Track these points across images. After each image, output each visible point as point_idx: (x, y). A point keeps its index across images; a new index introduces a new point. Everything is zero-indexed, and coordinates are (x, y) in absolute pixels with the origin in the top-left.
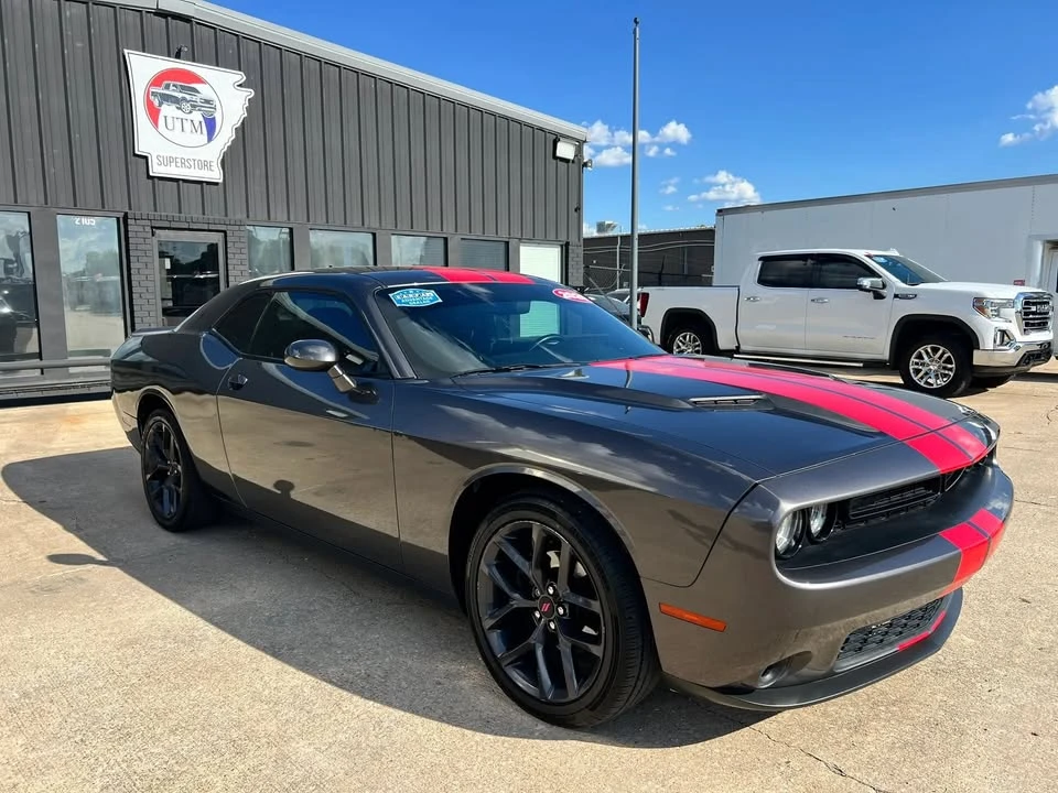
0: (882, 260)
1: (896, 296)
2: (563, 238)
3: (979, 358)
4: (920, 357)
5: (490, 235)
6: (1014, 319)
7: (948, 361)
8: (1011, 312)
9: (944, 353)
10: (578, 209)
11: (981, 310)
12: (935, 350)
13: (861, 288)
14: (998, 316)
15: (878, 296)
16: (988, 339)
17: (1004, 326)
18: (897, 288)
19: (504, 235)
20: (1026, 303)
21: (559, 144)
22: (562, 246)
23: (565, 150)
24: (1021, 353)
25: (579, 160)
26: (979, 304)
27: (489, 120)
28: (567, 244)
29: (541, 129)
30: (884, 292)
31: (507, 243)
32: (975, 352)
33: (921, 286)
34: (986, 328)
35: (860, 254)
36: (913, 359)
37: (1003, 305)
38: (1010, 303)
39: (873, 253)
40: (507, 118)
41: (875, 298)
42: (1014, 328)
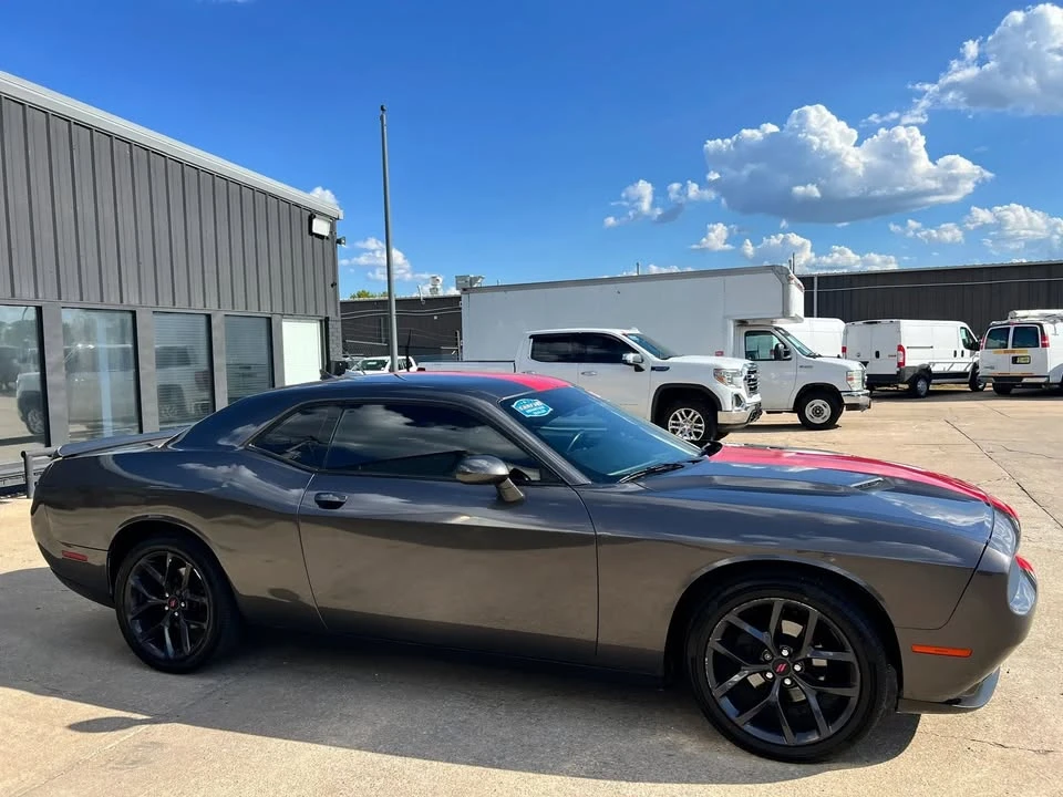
0: (634, 338)
1: (653, 369)
2: (323, 314)
3: (722, 418)
4: (676, 418)
5: (253, 311)
6: (743, 386)
7: (699, 421)
8: (740, 380)
9: (694, 415)
10: (334, 285)
11: (721, 379)
12: (688, 413)
13: (626, 362)
14: (731, 383)
15: (638, 369)
16: (727, 403)
17: (736, 391)
18: (653, 362)
19: (266, 311)
20: (749, 372)
21: (315, 221)
22: (321, 321)
23: (321, 227)
24: (749, 411)
25: (333, 237)
26: (718, 373)
27: (247, 193)
28: (327, 319)
29: (297, 205)
30: (642, 365)
31: (269, 319)
32: (719, 413)
33: (670, 360)
34: (725, 393)
35: (618, 333)
36: (671, 421)
37: (734, 375)
38: (737, 373)
39: (627, 332)
40: (264, 193)
41: (636, 370)
42: (743, 392)
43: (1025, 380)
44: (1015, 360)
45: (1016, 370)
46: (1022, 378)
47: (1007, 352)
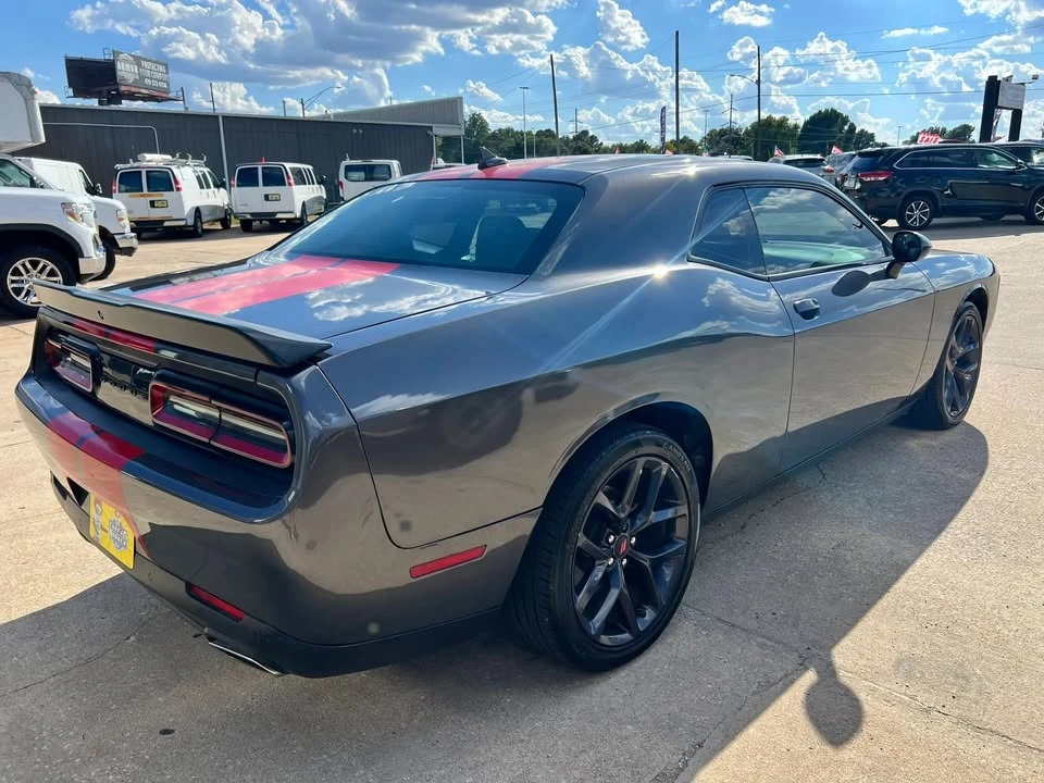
4: (18, 273)
9: (45, 266)
11: (73, 217)
12: (35, 264)
14: (83, 221)
16: (89, 247)
26: (69, 208)
32: (80, 260)
34: (84, 234)
36: (9, 277)
43: (166, 224)
44: (152, 204)
45: (155, 214)
46: (162, 221)
47: (143, 196)
